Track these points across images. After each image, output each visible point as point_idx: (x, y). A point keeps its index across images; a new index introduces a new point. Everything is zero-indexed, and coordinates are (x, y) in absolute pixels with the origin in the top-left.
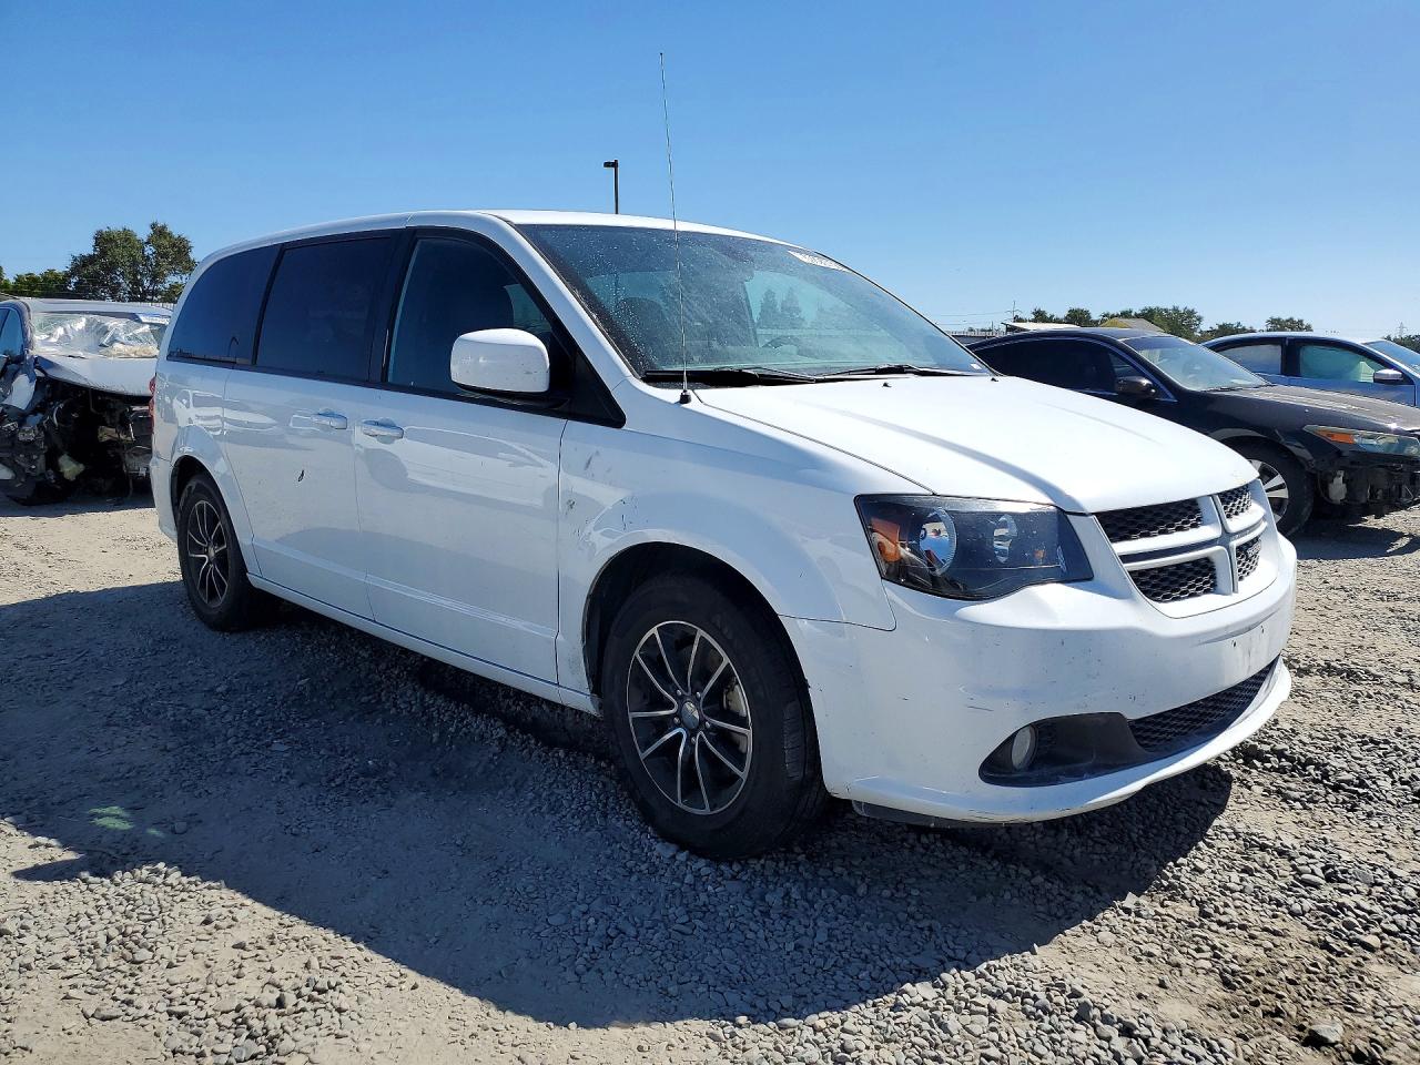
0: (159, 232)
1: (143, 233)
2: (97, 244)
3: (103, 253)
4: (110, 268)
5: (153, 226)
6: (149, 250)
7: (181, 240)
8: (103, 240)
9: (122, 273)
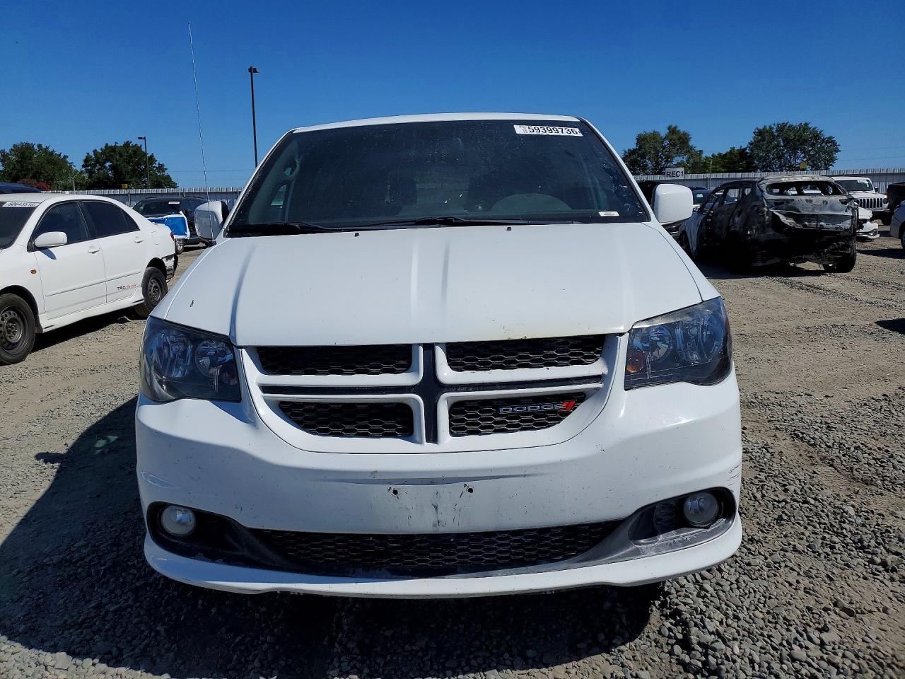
0: (673, 131)
1: (663, 132)
2: (638, 142)
3: (640, 148)
4: (643, 156)
5: (669, 128)
6: (666, 143)
7: (685, 134)
8: (641, 140)
9: (649, 159)
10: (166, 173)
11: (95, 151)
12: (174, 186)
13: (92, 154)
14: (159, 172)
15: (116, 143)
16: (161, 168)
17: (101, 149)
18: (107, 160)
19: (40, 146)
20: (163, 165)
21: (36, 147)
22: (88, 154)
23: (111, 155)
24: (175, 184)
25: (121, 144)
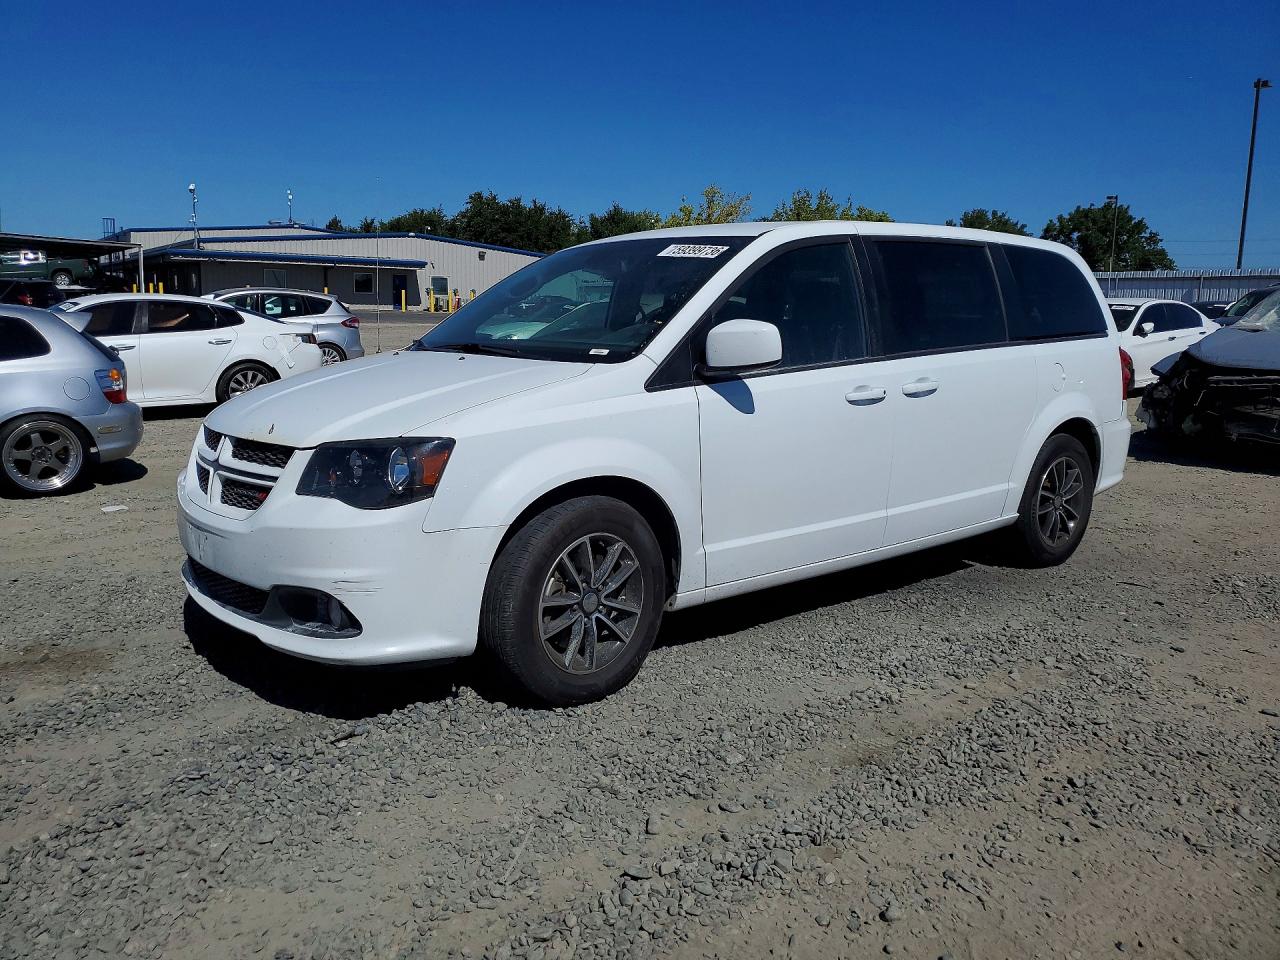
10: (1160, 246)
11: (1060, 218)
12: (1169, 266)
13: (1056, 221)
14: (1149, 244)
15: (1092, 205)
16: (1153, 239)
17: (1070, 214)
18: (1074, 230)
19: (994, 213)
20: (1156, 235)
21: (990, 216)
22: (1051, 221)
23: (1082, 223)
24: (1172, 262)
25: (1099, 205)
